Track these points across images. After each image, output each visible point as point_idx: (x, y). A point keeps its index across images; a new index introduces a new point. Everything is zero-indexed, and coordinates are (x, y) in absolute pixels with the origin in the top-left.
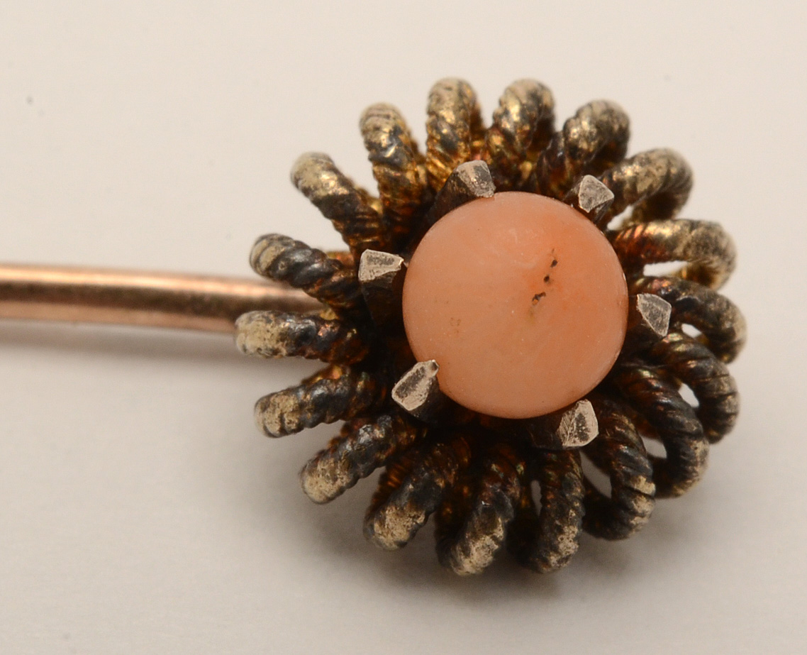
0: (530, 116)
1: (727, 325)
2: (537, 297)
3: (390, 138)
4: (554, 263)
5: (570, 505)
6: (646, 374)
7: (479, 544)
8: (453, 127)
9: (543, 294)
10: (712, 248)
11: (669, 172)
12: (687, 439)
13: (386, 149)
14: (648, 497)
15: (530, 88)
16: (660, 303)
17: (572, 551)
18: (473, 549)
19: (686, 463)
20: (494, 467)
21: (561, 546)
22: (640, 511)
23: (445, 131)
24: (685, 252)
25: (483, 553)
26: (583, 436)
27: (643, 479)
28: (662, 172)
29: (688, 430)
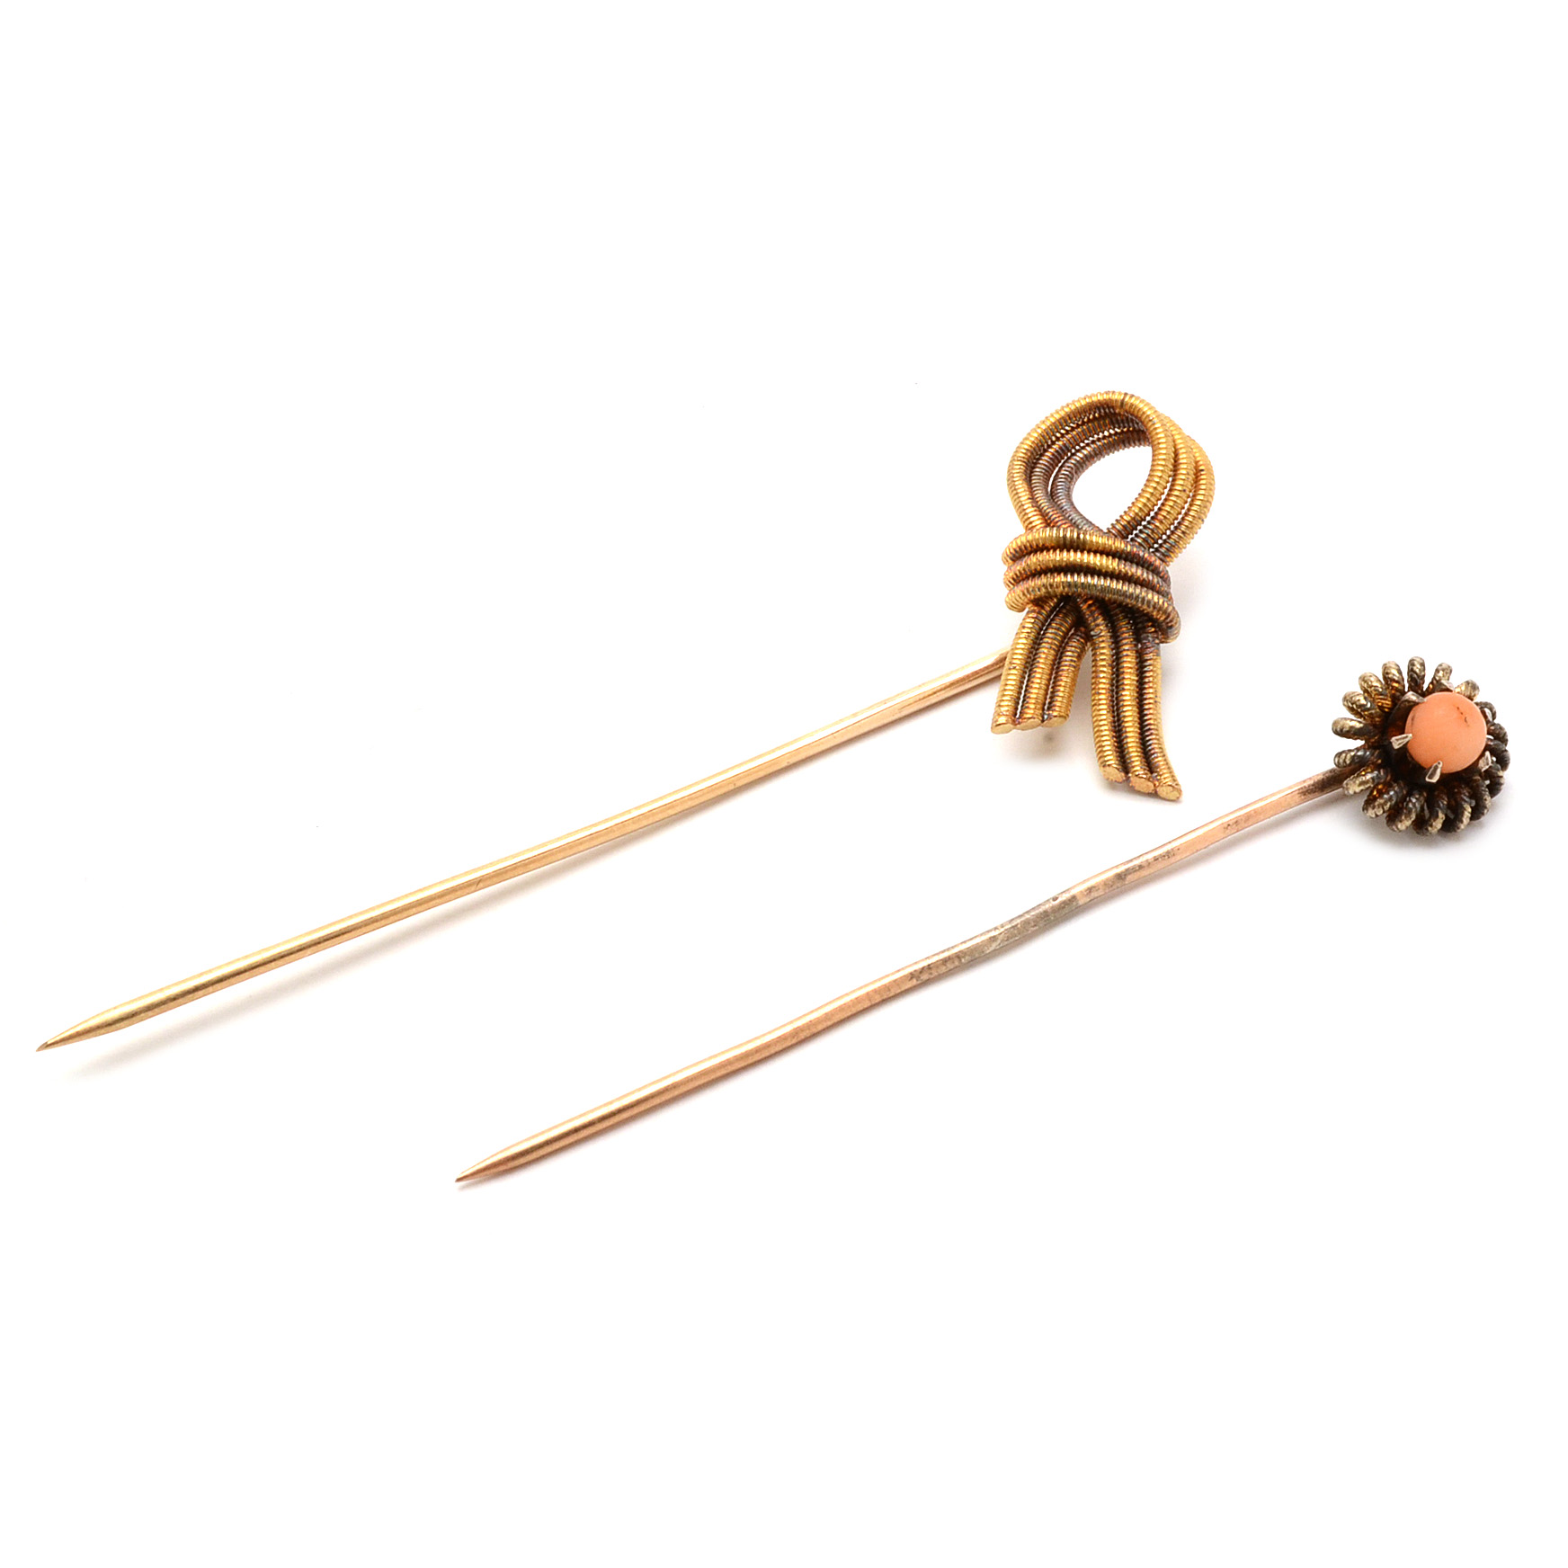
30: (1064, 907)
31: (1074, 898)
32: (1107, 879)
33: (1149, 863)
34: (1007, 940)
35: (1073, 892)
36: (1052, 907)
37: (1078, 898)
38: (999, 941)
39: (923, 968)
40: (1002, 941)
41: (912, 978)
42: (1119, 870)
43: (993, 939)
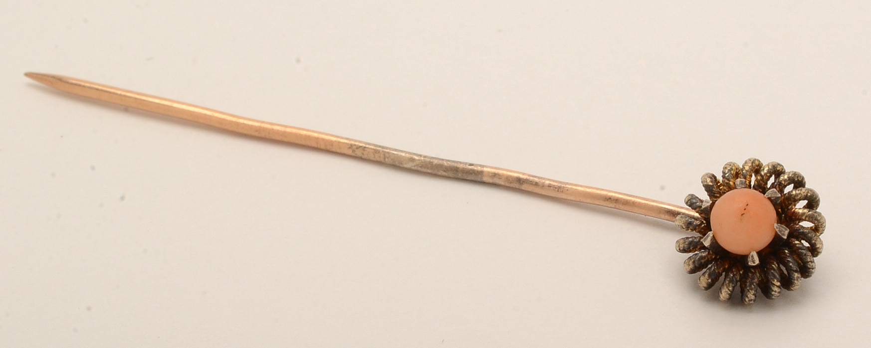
0: (770, 172)
1: (813, 242)
2: (742, 215)
3: (728, 171)
4: (747, 205)
5: (753, 283)
6: (786, 251)
7: (724, 290)
8: (747, 171)
9: (744, 214)
10: (814, 218)
11: (807, 195)
12: (792, 272)
13: (726, 174)
14: (777, 286)
15: (774, 164)
16: (784, 228)
17: (752, 298)
18: (723, 292)
19: (792, 279)
20: (734, 270)
21: (749, 296)
22: (774, 290)
23: (744, 172)
24: (805, 218)
25: (725, 293)
26: (754, 263)
27: (776, 280)
28: (805, 194)
29: (793, 269)
30: (472, 174)
31: (481, 172)
32: (511, 176)
33: (543, 186)
34: (421, 167)
35: (485, 169)
36: (463, 168)
37: (484, 174)
38: (415, 164)
39: (361, 147)
40: (417, 165)
41: (350, 148)
42: (521, 176)
43: (412, 160)
